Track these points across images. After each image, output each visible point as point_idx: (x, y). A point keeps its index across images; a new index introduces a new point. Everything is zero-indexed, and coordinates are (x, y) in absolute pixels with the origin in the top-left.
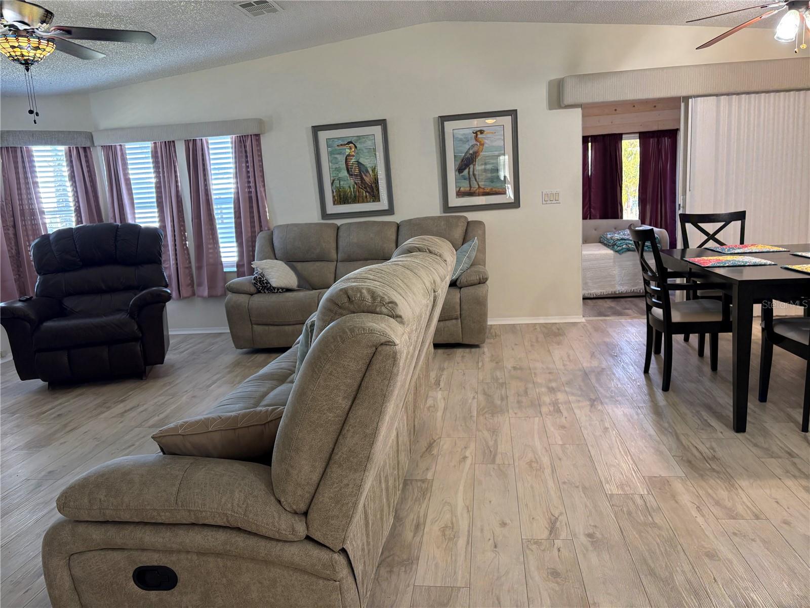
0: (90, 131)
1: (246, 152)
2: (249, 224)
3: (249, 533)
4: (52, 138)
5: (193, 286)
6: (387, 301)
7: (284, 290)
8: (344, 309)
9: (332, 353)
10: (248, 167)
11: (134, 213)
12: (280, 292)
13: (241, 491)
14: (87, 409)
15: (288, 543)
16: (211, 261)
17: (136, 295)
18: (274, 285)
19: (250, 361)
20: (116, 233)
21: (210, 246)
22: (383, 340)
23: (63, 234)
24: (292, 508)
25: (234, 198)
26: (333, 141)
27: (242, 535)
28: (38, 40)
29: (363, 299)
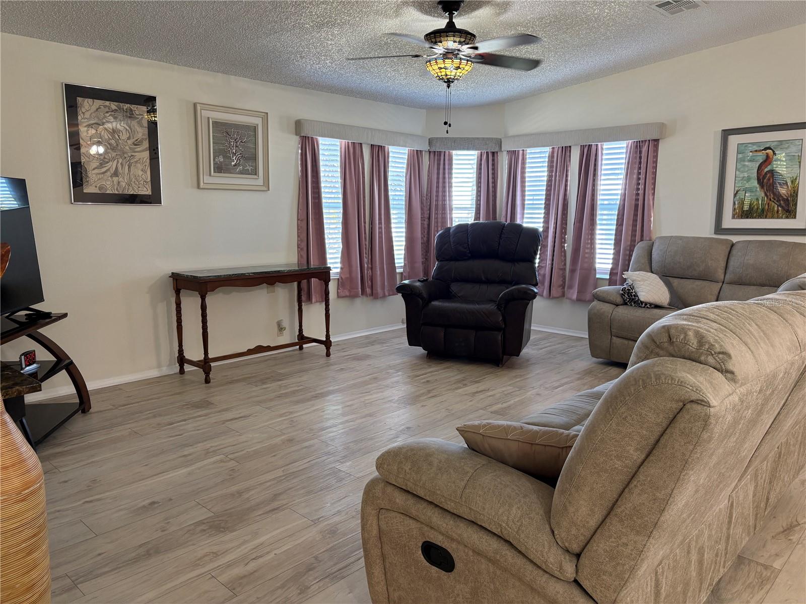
0: (500, 137)
1: (640, 158)
2: (630, 233)
3: (520, 552)
4: (469, 144)
5: (564, 288)
6: (718, 350)
7: (653, 306)
8: (662, 349)
9: (630, 397)
10: (639, 173)
11: (523, 214)
12: (648, 307)
13: (519, 508)
14: (449, 382)
15: (555, 579)
16: (586, 265)
17: (507, 288)
18: (642, 299)
19: (602, 373)
20: (502, 231)
21: (587, 251)
22: (694, 397)
23: (462, 228)
24: (564, 545)
25: (620, 204)
26: (746, 146)
27: (513, 550)
28: (459, 61)
29: (686, 342)
